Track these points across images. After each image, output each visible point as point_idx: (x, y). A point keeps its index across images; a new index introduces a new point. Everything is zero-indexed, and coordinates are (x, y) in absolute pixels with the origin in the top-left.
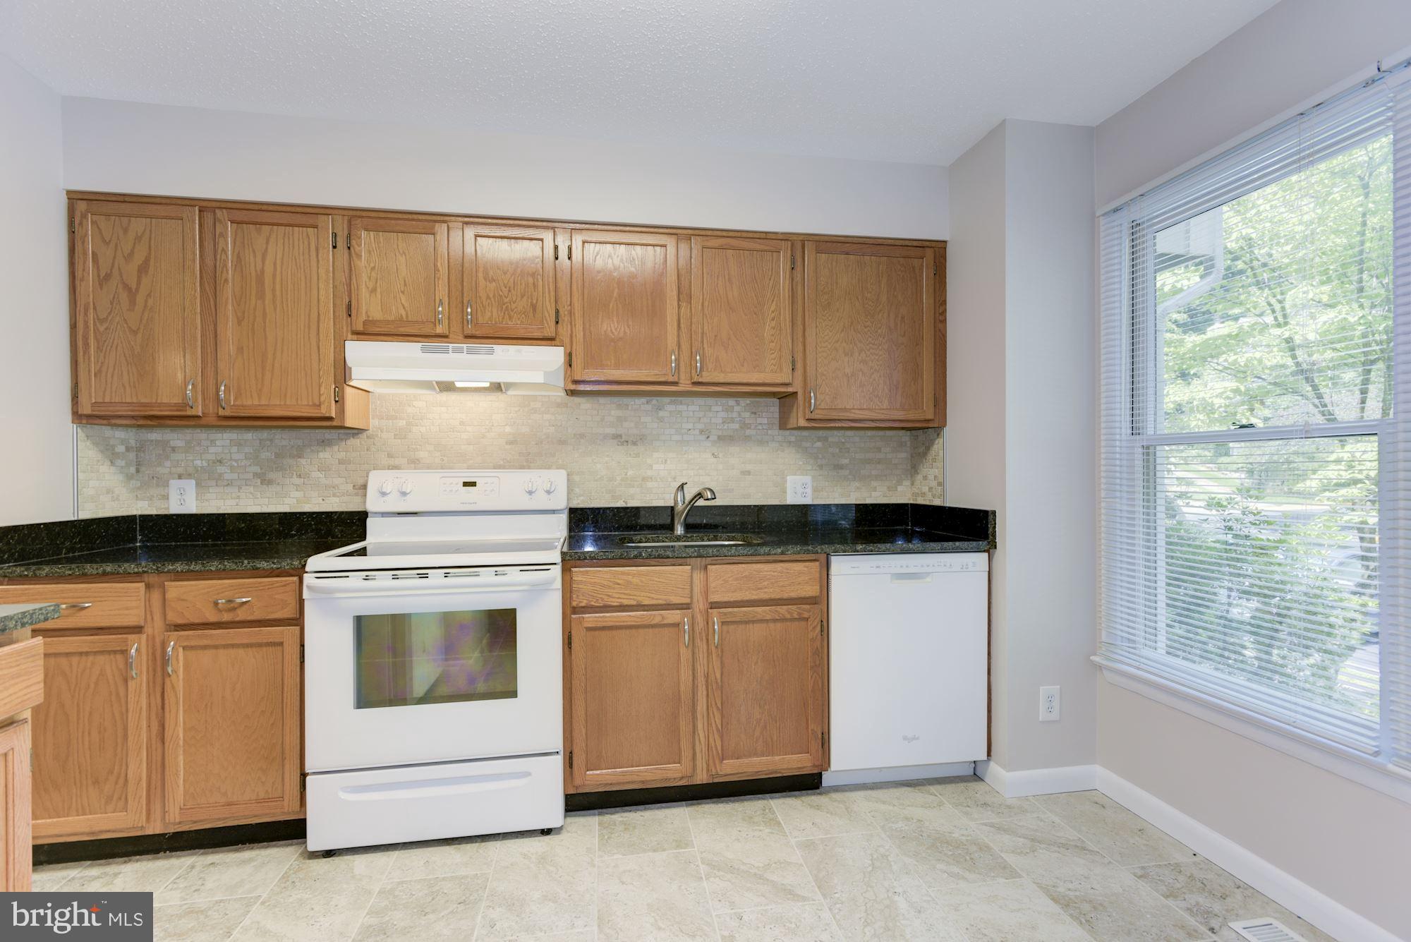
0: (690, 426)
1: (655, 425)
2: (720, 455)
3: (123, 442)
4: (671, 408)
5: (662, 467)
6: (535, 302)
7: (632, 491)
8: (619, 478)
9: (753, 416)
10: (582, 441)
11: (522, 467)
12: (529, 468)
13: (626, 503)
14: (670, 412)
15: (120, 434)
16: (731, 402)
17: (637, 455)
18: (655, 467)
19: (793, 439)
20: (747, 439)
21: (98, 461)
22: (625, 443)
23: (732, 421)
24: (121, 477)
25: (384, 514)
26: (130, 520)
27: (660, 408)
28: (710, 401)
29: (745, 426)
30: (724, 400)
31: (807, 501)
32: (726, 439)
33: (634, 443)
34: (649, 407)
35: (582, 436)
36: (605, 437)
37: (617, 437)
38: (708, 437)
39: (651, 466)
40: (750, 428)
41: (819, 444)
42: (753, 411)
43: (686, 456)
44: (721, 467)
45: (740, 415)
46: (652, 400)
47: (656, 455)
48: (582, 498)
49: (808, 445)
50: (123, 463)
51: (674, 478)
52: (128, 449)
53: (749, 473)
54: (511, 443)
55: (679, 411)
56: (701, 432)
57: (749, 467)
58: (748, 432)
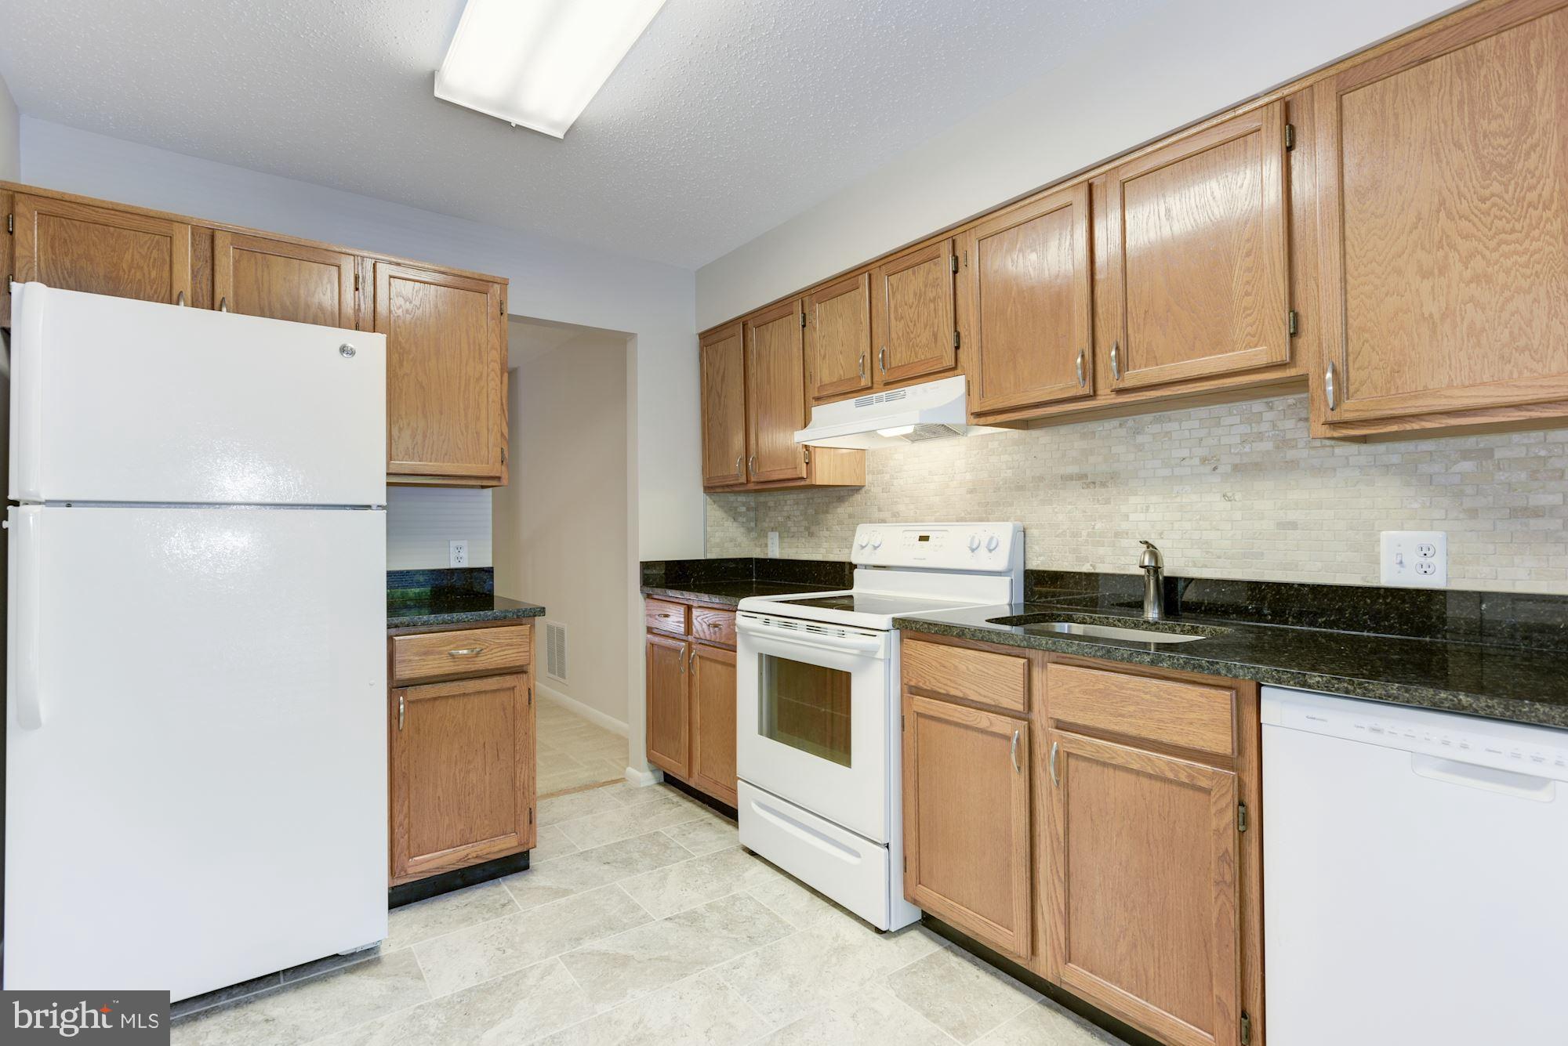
0: (1185, 453)
1: (1132, 457)
2: (1238, 496)
3: (744, 504)
4: (1156, 428)
5: (1142, 516)
6: (936, 330)
7: (1101, 551)
8: (1084, 533)
9: (1301, 424)
10: (1041, 484)
11: (981, 520)
12: (988, 521)
13: (1094, 567)
14: (1153, 434)
15: (742, 498)
16: (1258, 406)
17: (1107, 502)
18: (1132, 517)
19: (1395, 459)
20: (1292, 466)
21: (723, 518)
22: (1092, 486)
23: (1260, 437)
24: (742, 530)
25: (866, 567)
26: (747, 561)
27: (1137, 431)
28: (1218, 409)
29: (1284, 443)
30: (1244, 405)
31: (1435, 581)
32: (1247, 469)
33: (1103, 485)
34: (1122, 432)
35: (1041, 478)
36: (1068, 478)
37: (1082, 477)
38: (1215, 469)
39: (1126, 517)
40: (1295, 447)
41: (1467, 466)
42: (1303, 415)
43: (1178, 499)
44: (1238, 515)
45: (1274, 426)
46: (1126, 421)
47: (1133, 500)
48: (1042, 558)
49: (1437, 468)
50: (744, 520)
51: (1161, 534)
52: (748, 509)
53: (1293, 525)
54: (971, 492)
55: (1167, 433)
56: (1204, 460)
57: (1292, 516)
58: (1291, 454)
